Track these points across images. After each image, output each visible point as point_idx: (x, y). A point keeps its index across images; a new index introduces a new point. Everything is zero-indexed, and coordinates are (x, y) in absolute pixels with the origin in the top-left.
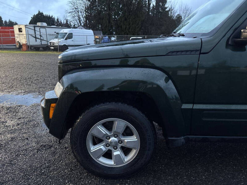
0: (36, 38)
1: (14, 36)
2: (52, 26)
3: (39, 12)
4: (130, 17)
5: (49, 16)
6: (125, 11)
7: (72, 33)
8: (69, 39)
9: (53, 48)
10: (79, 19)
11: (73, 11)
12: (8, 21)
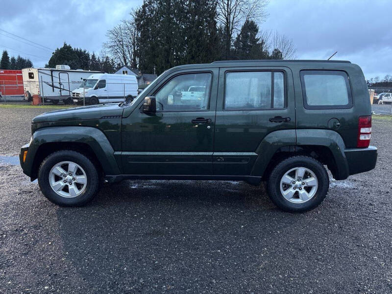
0: (53, 86)
1: (23, 84)
2: (77, 70)
3: (65, 45)
4: (200, 53)
5: (81, 50)
6: (192, 46)
7: (105, 80)
8: (100, 88)
9: (76, 101)
10: (124, 57)
11: (116, 44)
12: (16, 58)
